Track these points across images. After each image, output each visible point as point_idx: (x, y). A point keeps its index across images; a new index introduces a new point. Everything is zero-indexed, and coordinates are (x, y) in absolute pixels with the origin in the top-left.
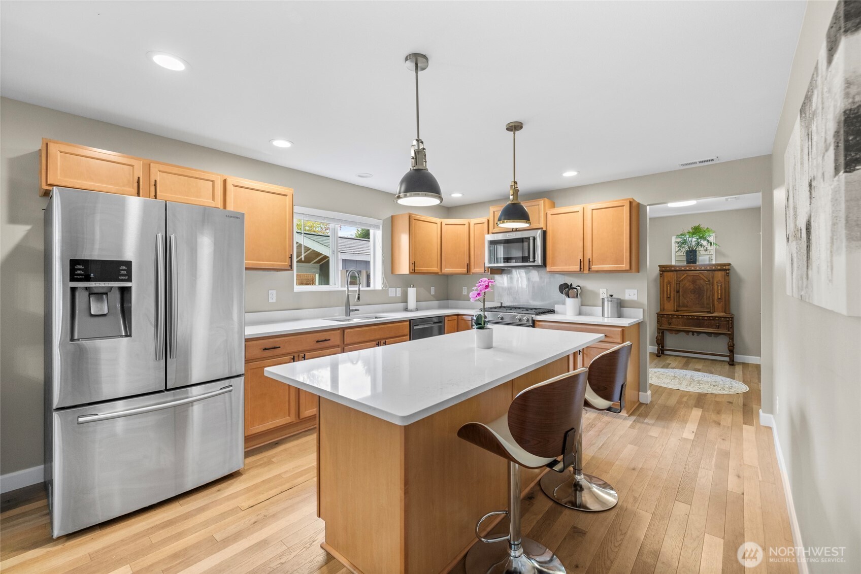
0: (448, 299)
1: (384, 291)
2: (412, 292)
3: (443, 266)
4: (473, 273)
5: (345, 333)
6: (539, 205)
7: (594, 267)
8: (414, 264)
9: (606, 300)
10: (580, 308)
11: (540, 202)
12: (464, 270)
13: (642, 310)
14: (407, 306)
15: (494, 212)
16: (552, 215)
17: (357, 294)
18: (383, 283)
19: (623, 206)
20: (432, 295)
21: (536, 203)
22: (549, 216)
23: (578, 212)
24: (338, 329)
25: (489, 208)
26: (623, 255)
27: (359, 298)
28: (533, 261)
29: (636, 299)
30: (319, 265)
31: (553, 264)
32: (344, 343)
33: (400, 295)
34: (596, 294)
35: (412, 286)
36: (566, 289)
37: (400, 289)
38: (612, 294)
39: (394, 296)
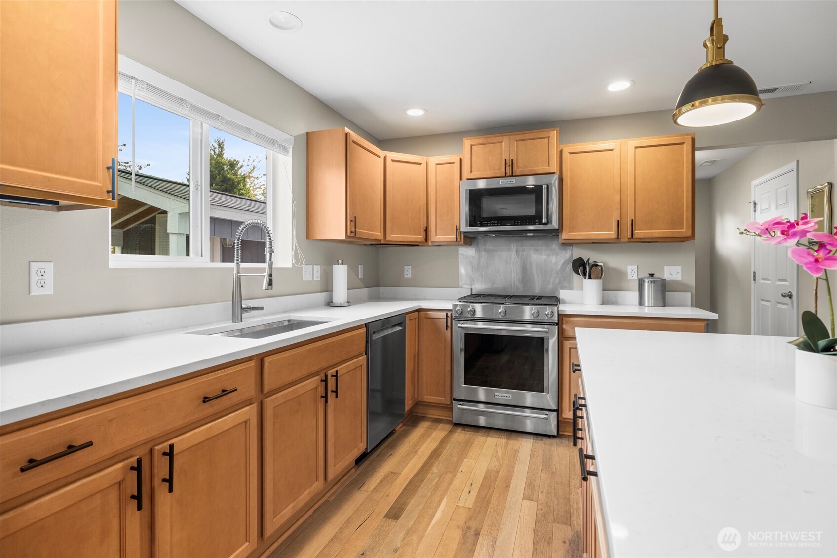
0: (378, 286)
1: (296, 270)
2: (341, 273)
3: (388, 230)
4: (432, 242)
5: (266, 365)
6: (548, 138)
7: (638, 233)
8: (354, 220)
9: (646, 280)
10: (603, 294)
11: (551, 133)
12: (420, 237)
13: (690, 293)
14: (331, 297)
15: (471, 146)
16: (570, 153)
17: (266, 274)
18: (296, 256)
19: (683, 143)
20: (360, 279)
21: (545, 134)
22: (566, 155)
23: (612, 150)
24: (250, 359)
25: (463, 140)
26: (683, 215)
27: (270, 283)
28: (546, 222)
29: (680, 279)
30: (121, 231)
31: (573, 229)
32: (262, 390)
33: (319, 279)
34: (621, 274)
35: (340, 261)
36: (581, 267)
37: (319, 267)
38: (654, 273)
39: (311, 279)
